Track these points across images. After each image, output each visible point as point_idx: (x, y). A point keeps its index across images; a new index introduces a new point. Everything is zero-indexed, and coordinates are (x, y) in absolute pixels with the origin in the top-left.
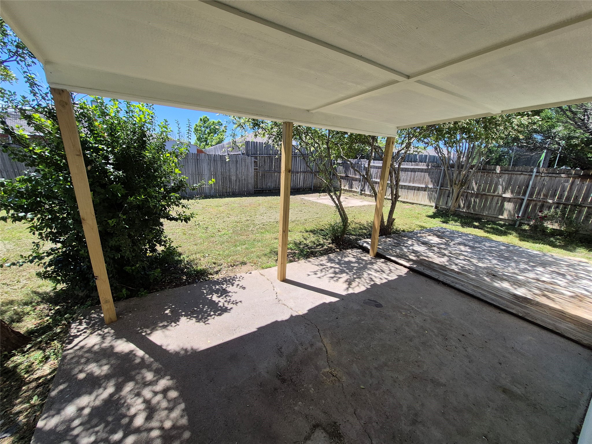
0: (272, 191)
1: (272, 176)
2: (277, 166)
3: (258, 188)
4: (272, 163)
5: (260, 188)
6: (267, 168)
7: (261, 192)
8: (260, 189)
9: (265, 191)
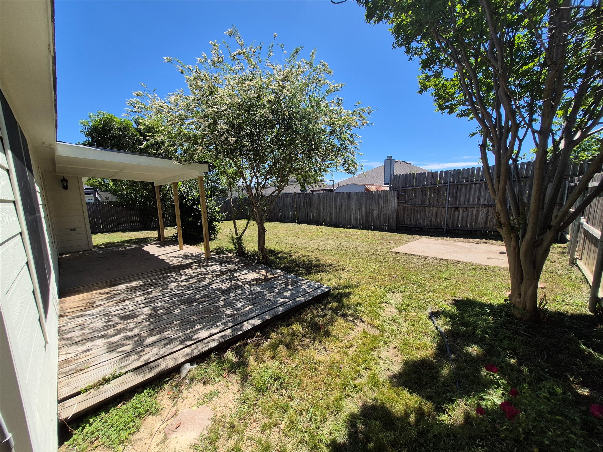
0: (424, 229)
1: (425, 211)
2: (434, 198)
3: (404, 224)
4: (426, 196)
5: (407, 224)
6: (418, 201)
7: (409, 229)
8: (407, 226)
9: (413, 229)
